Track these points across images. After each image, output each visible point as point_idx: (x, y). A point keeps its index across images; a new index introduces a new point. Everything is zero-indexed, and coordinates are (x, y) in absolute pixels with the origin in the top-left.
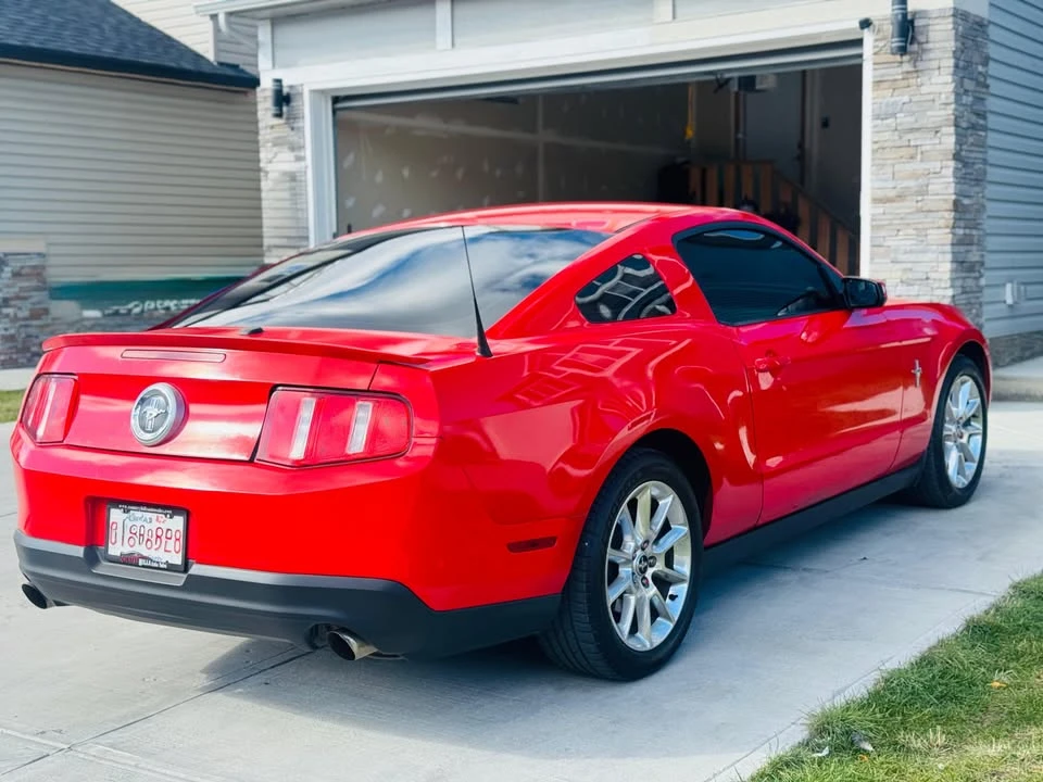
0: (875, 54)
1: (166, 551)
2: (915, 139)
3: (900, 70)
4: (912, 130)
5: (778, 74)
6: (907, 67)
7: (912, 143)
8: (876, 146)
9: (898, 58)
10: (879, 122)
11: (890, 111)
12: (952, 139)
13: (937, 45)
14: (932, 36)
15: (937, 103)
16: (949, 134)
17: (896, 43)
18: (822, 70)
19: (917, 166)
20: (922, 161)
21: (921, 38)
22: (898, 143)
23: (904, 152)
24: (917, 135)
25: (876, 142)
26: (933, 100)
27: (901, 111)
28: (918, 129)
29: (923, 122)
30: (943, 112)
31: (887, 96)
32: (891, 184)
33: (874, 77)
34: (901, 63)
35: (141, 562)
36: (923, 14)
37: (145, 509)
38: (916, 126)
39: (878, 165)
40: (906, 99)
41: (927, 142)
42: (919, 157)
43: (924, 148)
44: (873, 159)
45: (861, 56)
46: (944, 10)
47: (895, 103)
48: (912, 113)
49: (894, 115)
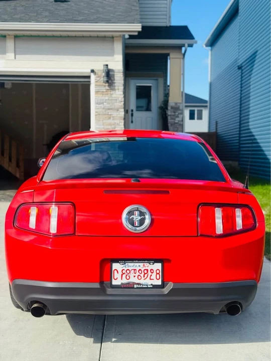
0: (96, 82)
1: (150, 279)
2: (110, 112)
3: (105, 88)
4: (109, 109)
5: (12, 83)
6: (107, 88)
7: (109, 113)
8: (96, 113)
9: (104, 84)
10: (97, 105)
11: (101, 102)
12: (123, 113)
13: (118, 81)
14: (116, 78)
15: (118, 101)
16: (121, 112)
17: (105, 79)
18: (37, 84)
19: (111, 121)
20: (113, 120)
21: (112, 79)
22: (104, 113)
23: (106, 116)
24: (112, 111)
25: (97, 112)
26: (116, 100)
27: (105, 102)
28: (111, 109)
29: (113, 107)
30: (120, 104)
31: (100, 97)
32: (102, 127)
33: (96, 90)
34: (105, 86)
35: (135, 286)
36: (113, 71)
37: (137, 261)
38: (111, 108)
39: (97, 120)
40: (107, 98)
41: (115, 114)
42: (112, 118)
43: (114, 115)
44: (96, 118)
45: (90, 82)
46: (120, 70)
47: (103, 100)
48: (109, 103)
49: (103, 103)
